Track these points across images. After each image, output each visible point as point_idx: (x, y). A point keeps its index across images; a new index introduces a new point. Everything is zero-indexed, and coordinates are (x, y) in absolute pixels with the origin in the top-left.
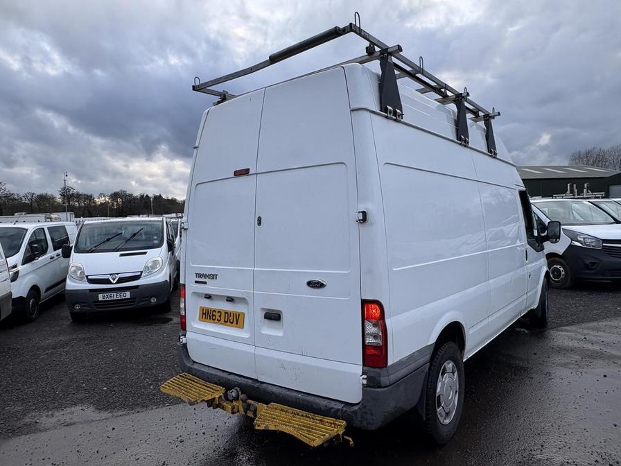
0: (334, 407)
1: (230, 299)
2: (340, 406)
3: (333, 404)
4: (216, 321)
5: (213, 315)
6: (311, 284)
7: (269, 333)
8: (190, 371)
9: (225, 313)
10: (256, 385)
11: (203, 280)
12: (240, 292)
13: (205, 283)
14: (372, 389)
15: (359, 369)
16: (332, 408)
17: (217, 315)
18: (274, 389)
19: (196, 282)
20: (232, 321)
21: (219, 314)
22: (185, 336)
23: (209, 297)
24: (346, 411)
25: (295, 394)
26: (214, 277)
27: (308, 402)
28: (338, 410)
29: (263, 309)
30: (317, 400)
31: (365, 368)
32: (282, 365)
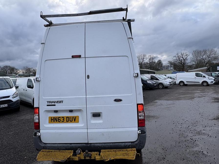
0: (128, 144)
1: (71, 111)
2: (130, 144)
3: (127, 144)
4: (61, 122)
5: (58, 120)
6: (116, 100)
7: (95, 122)
8: (45, 148)
9: (67, 117)
10: (89, 145)
11: (53, 104)
12: (78, 107)
13: (55, 105)
14: (143, 134)
15: (137, 129)
16: (127, 145)
17: (62, 119)
18: (98, 145)
19: (48, 105)
20: (71, 120)
21: (63, 118)
22: (39, 132)
23: (56, 111)
24: (133, 145)
25: (109, 144)
26: (61, 102)
27: (116, 145)
28: (130, 145)
29: (91, 113)
30: (120, 144)
31: (139, 128)
32: (103, 134)
